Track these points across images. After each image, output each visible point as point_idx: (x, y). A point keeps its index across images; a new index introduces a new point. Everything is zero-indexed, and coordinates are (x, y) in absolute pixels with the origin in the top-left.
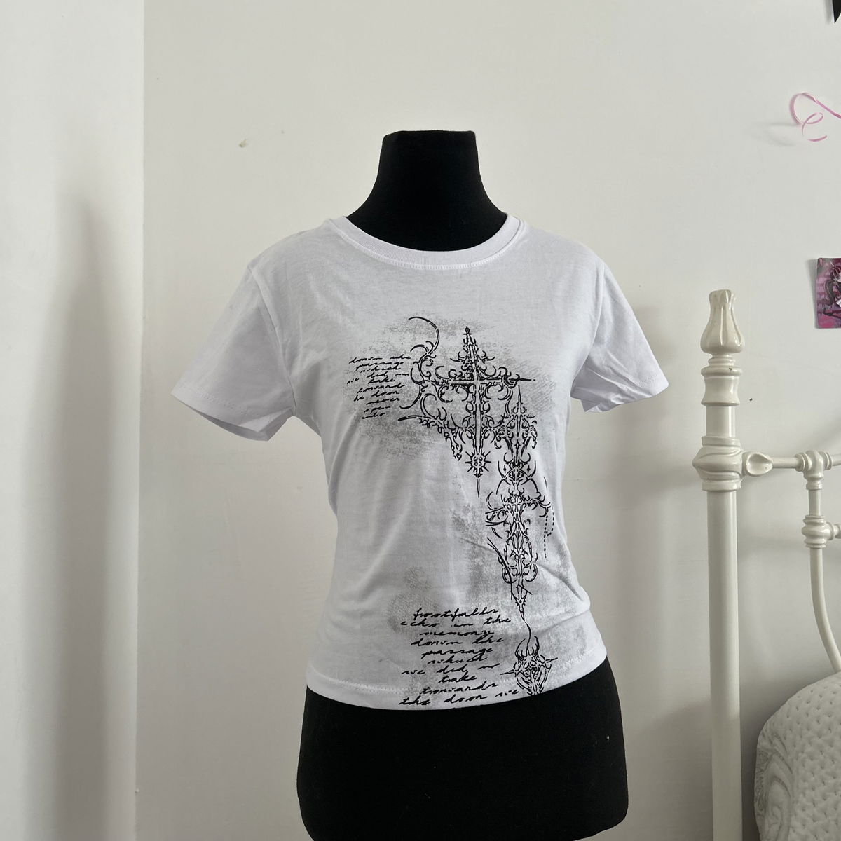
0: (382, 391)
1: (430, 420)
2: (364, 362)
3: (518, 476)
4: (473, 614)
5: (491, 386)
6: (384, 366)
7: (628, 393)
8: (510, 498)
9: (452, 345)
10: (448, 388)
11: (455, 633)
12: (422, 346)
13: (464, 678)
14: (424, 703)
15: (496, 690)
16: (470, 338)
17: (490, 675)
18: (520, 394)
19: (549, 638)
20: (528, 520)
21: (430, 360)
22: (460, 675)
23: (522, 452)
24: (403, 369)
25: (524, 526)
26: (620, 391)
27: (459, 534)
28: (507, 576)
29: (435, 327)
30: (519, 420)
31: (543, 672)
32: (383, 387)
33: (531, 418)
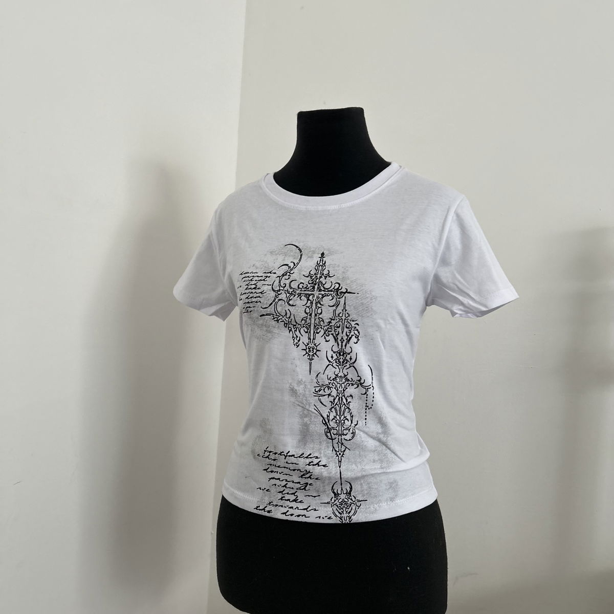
0: (251, 295)
1: (280, 318)
2: (247, 275)
3: (343, 362)
4: (299, 457)
5: (325, 296)
6: (257, 278)
7: (469, 306)
8: (335, 377)
9: (308, 265)
10: (295, 295)
11: (287, 468)
12: (287, 265)
13: (295, 501)
14: (269, 512)
15: (316, 514)
16: (323, 260)
17: (314, 503)
18: (345, 304)
19: (361, 484)
20: (351, 396)
21: (289, 275)
22: (292, 497)
23: (346, 346)
24: (269, 281)
25: (347, 400)
26: (462, 304)
27: (293, 399)
28: (329, 434)
29: (301, 251)
30: (343, 322)
31: (354, 508)
32: (252, 293)
33: (353, 321)
